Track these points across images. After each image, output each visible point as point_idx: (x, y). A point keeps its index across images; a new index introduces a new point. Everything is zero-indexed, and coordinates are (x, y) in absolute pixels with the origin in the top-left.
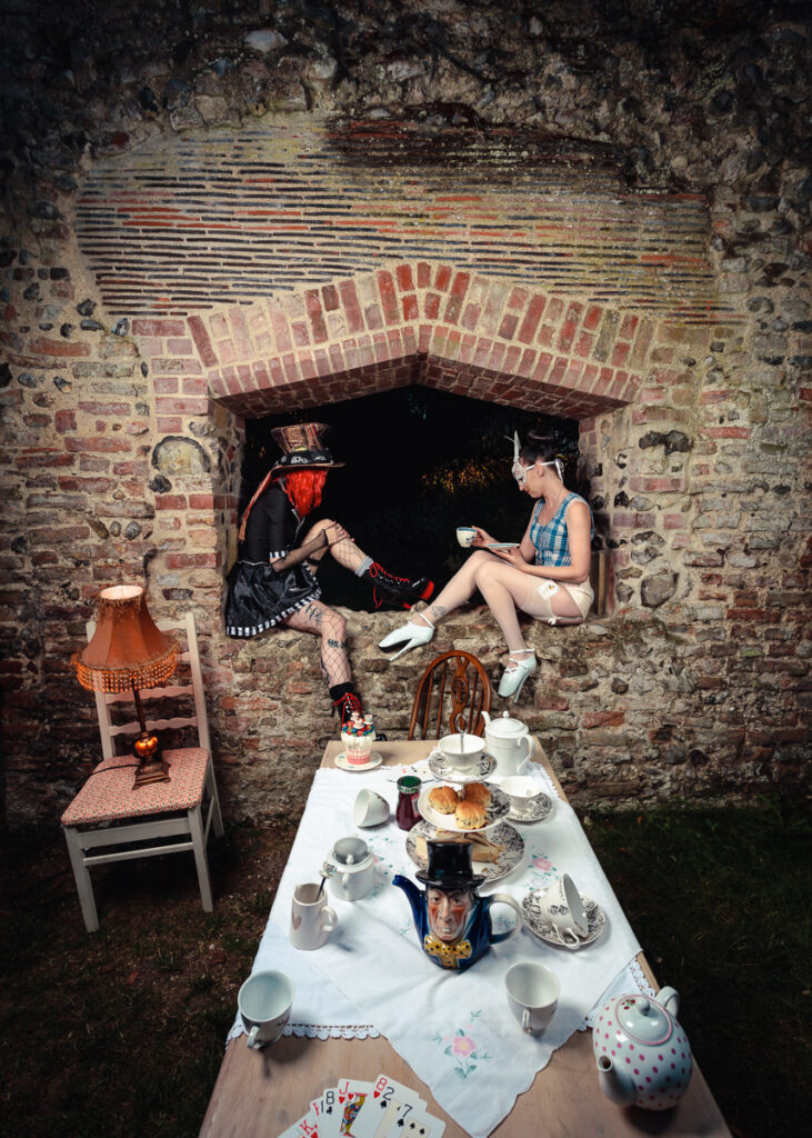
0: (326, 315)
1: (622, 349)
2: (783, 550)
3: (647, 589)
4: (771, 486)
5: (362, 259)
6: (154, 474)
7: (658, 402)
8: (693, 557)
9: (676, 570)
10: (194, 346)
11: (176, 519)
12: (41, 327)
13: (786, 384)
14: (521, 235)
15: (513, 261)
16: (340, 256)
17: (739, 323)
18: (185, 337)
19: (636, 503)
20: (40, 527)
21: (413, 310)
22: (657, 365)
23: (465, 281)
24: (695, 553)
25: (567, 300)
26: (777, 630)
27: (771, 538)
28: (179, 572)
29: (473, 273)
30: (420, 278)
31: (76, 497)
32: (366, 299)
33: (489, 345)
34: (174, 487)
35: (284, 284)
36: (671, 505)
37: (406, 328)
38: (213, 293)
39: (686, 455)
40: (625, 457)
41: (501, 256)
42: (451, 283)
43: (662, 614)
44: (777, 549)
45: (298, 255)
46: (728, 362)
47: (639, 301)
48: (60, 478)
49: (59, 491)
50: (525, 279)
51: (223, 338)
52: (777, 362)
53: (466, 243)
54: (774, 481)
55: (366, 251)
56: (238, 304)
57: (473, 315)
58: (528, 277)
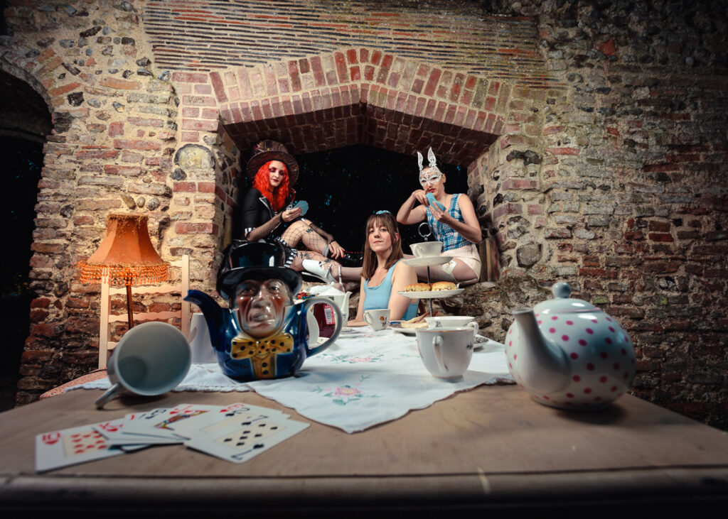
0: (301, 75)
1: (491, 101)
2: (612, 228)
3: (521, 254)
4: (598, 185)
5: (325, 45)
6: (175, 168)
7: (517, 133)
8: (551, 232)
9: (540, 242)
10: (213, 89)
11: (187, 198)
12: (110, 72)
13: (598, 124)
14: (424, 35)
15: (419, 49)
16: (311, 43)
17: (563, 88)
18: (207, 84)
19: (508, 197)
20: (84, 199)
21: (357, 75)
22: (514, 111)
23: (390, 59)
24: (552, 229)
25: (455, 72)
26: (616, 284)
27: (602, 220)
28: (185, 236)
29: (395, 56)
30: (362, 57)
31: (116, 179)
32: (327, 67)
33: (406, 96)
34: (188, 177)
35: (275, 57)
36: (532, 199)
37: (352, 85)
38: (228, 60)
39: (538, 166)
40: (498, 172)
41: (412, 47)
42: (381, 61)
43: (533, 273)
44: (607, 227)
45: (284, 41)
46: (559, 109)
47: (499, 74)
48: (106, 166)
49: (104, 175)
50: (427, 60)
51: (232, 86)
52: (590, 110)
53: (391, 39)
54: (598, 182)
55: (328, 40)
56: (244, 67)
57: (395, 79)
58: (429, 58)
